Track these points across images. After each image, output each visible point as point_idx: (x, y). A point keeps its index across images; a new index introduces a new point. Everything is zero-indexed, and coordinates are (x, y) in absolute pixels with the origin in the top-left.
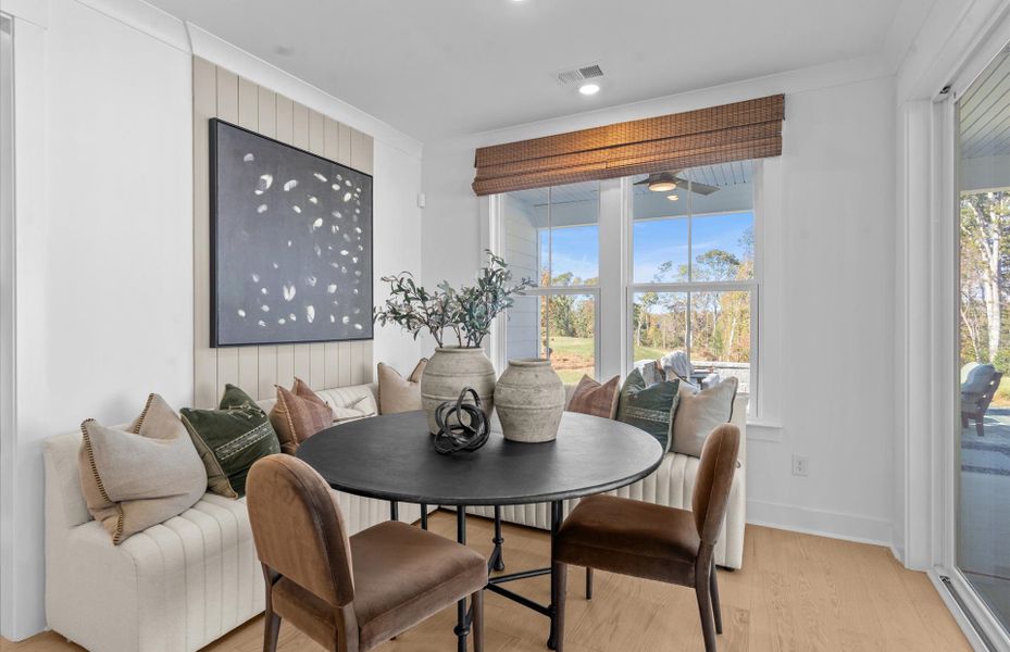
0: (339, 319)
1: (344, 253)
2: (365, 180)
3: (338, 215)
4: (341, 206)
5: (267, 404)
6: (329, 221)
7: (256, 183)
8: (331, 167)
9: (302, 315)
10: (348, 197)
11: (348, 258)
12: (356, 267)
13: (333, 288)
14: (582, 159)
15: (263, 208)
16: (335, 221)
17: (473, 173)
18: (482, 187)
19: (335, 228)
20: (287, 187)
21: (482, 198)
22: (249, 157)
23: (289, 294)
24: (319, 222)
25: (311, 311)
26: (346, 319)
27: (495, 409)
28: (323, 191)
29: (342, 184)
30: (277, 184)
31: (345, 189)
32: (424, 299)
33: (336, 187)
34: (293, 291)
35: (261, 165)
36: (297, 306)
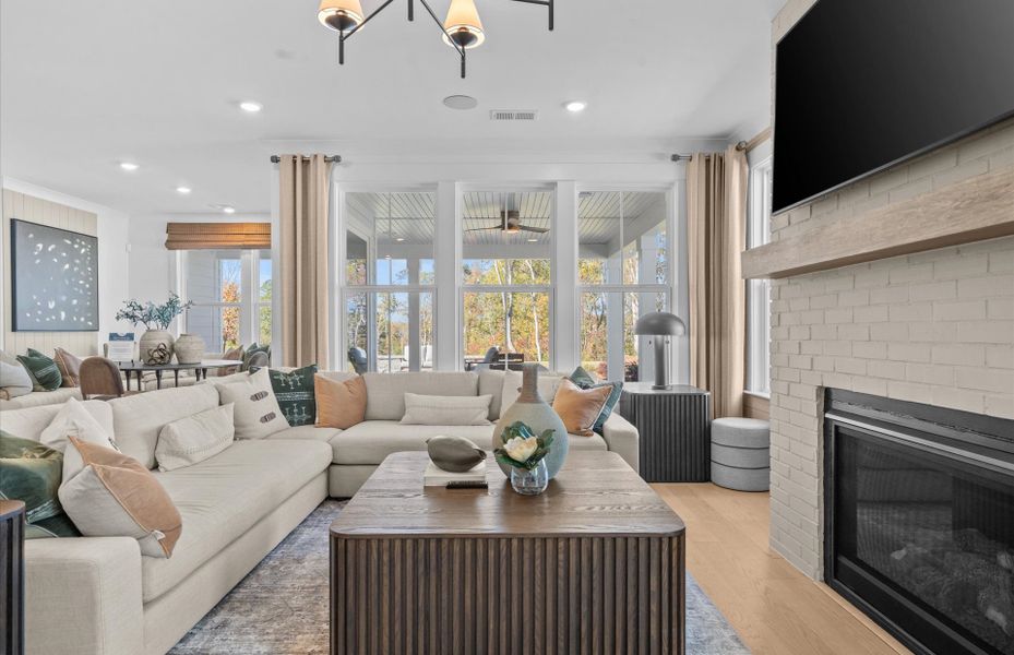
0: (78, 319)
1: (81, 282)
2: (94, 240)
3: (78, 261)
4: (79, 256)
5: (52, 356)
6: (73, 265)
7: (35, 248)
8: (73, 235)
9: (58, 316)
10: (83, 251)
11: (83, 285)
12: (89, 290)
13: (75, 302)
14: (230, 237)
15: (38, 261)
16: (75, 264)
17: (166, 237)
18: (171, 244)
19: (76, 269)
20: (50, 249)
21: (172, 252)
22: (31, 236)
23: (52, 305)
24: (67, 266)
25: (63, 315)
26: (82, 319)
27: (174, 355)
28: (69, 249)
29: (80, 244)
30: (45, 248)
31: (82, 246)
32: (141, 309)
33: (76, 246)
34: (53, 304)
35: (37, 239)
36: (56, 311)
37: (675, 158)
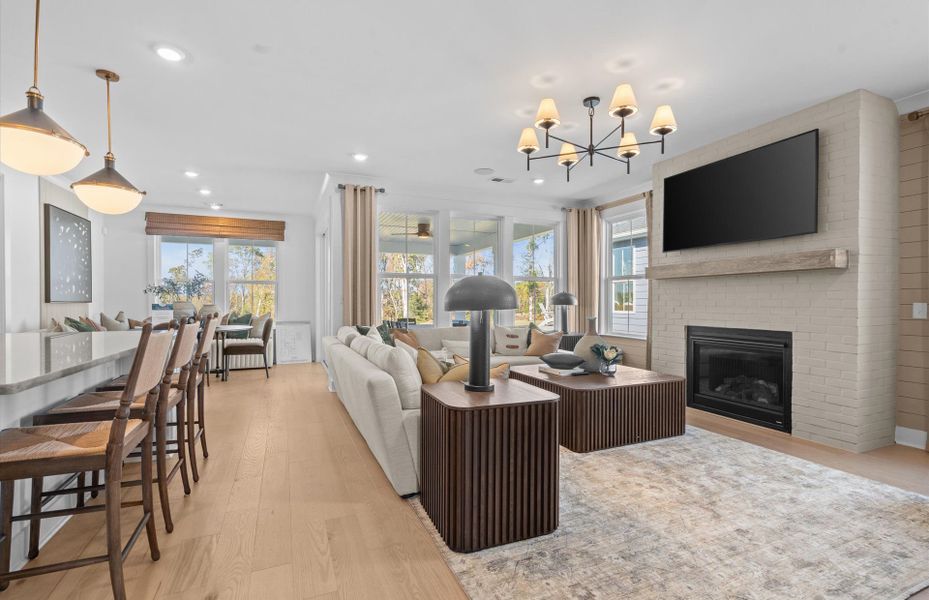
2: (88, 223)
7: (59, 230)
8: (79, 219)
9: (71, 289)
14: (207, 228)
17: (144, 224)
18: (149, 230)
19: (80, 248)
20: (67, 231)
21: (150, 236)
22: (57, 219)
23: (68, 280)
24: (76, 246)
25: (74, 288)
26: (83, 292)
28: (77, 231)
35: (60, 222)
36: (70, 285)
37: (563, 209)
